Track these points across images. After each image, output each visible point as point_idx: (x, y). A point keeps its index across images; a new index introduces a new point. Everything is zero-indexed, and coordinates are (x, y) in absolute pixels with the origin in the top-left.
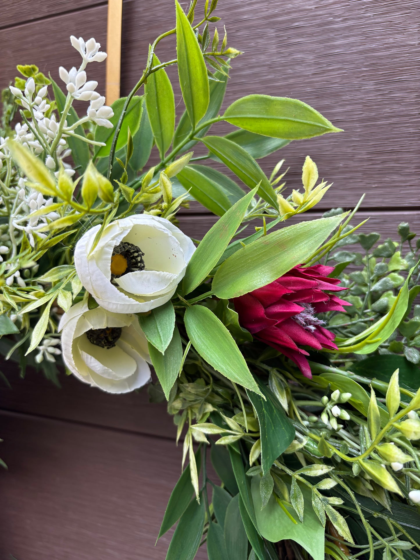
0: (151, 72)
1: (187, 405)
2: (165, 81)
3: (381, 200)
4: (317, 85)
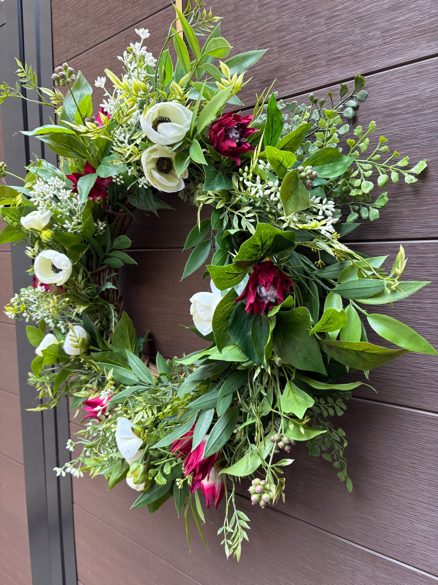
0: (170, 38)
3: (310, 85)
4: (278, 25)
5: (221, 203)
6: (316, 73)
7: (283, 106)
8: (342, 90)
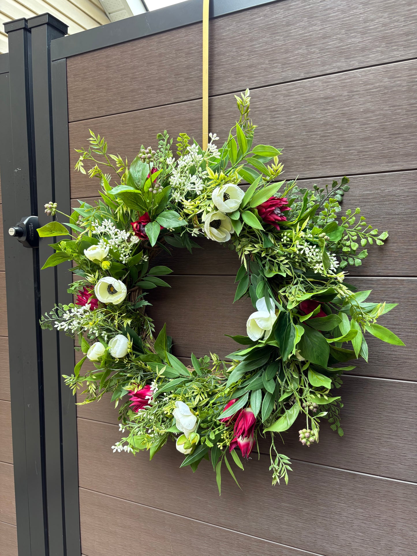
0: (230, 140)
1: (243, 246)
2: (234, 142)
5: (264, 253)
6: (313, 168)
7: (298, 190)
8: (333, 184)
